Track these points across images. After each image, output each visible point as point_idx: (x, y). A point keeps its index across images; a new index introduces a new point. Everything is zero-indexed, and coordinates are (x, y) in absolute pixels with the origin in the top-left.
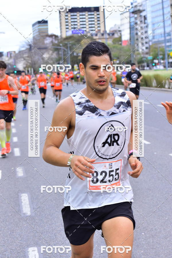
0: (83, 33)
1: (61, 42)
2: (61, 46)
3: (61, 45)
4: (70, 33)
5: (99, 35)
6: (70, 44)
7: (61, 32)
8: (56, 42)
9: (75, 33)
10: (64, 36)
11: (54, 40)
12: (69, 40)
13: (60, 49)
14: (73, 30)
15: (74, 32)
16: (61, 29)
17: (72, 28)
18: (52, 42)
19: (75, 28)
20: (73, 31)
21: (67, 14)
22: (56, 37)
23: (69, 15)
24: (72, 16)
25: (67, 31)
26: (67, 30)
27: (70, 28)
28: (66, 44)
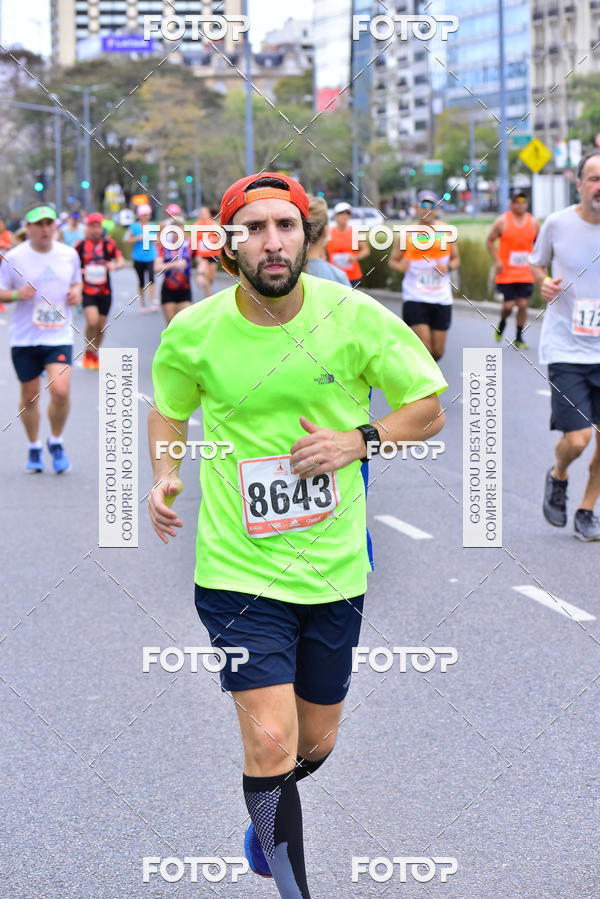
0: (150, 49)
1: (54, 85)
2: (52, 103)
3: (54, 96)
4: (92, 49)
5: (219, 62)
6: (92, 94)
7: (55, 43)
8: (33, 84)
9: (114, 49)
10: (67, 59)
11: (22, 74)
12: (92, 79)
13: (50, 114)
14: (105, 33)
15: (111, 43)
16: (55, 29)
17: (103, 26)
18: (14, 82)
19: (114, 27)
20: (105, 41)
22: (33, 60)
25: (79, 40)
26: (82, 33)
27: (94, 25)
28: (77, 96)
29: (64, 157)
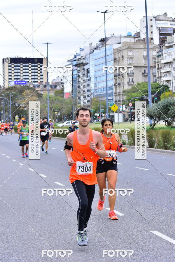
0: (26, 84)
1: (3, 92)
3: (3, 95)
4: (12, 84)
5: (41, 87)
6: (12, 94)
7: (4, 82)
10: (7, 86)
12: (12, 91)
13: (2, 99)
14: (15, 80)
15: (17, 82)
16: (4, 79)
17: (15, 79)
19: (17, 79)
20: (15, 82)
21: (10, 65)
23: (13, 66)
24: (15, 66)
25: (9, 82)
26: (10, 80)
27: (13, 79)
28: (8, 95)
29: (5, 109)
